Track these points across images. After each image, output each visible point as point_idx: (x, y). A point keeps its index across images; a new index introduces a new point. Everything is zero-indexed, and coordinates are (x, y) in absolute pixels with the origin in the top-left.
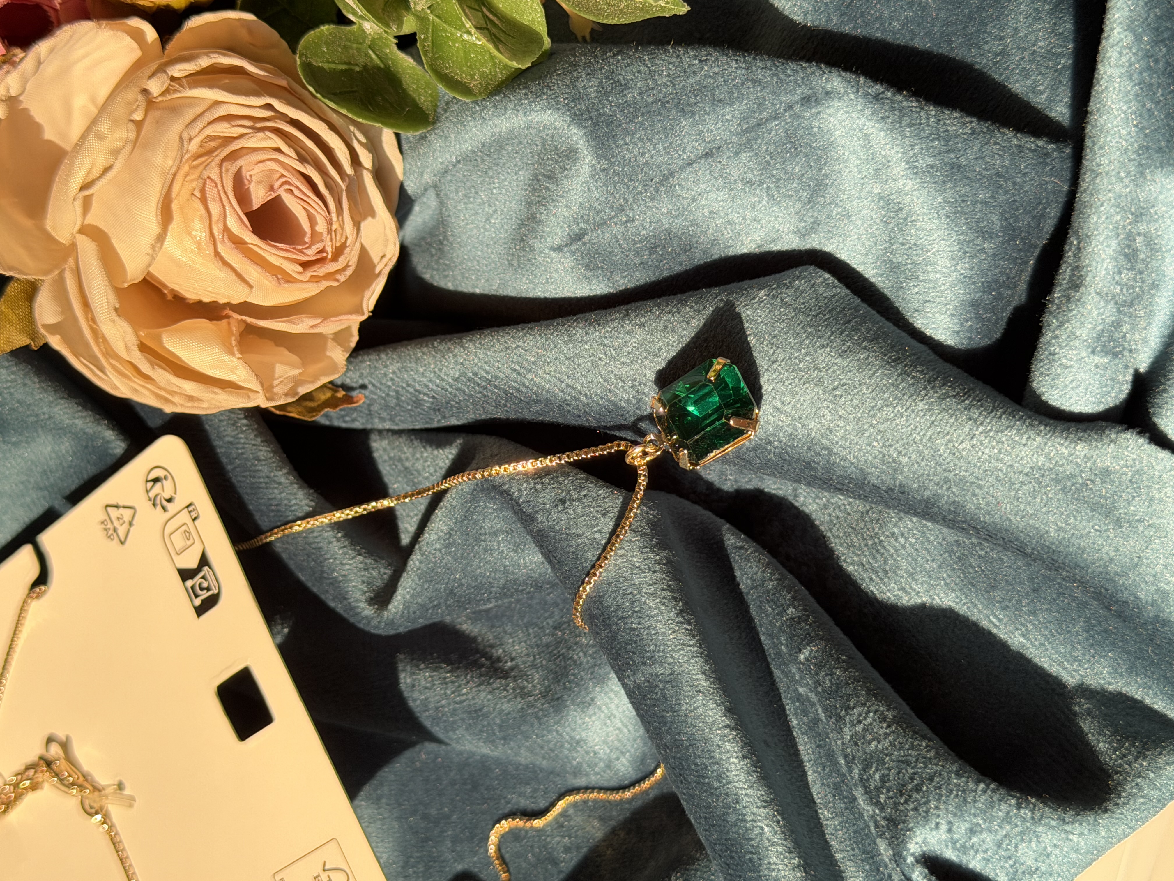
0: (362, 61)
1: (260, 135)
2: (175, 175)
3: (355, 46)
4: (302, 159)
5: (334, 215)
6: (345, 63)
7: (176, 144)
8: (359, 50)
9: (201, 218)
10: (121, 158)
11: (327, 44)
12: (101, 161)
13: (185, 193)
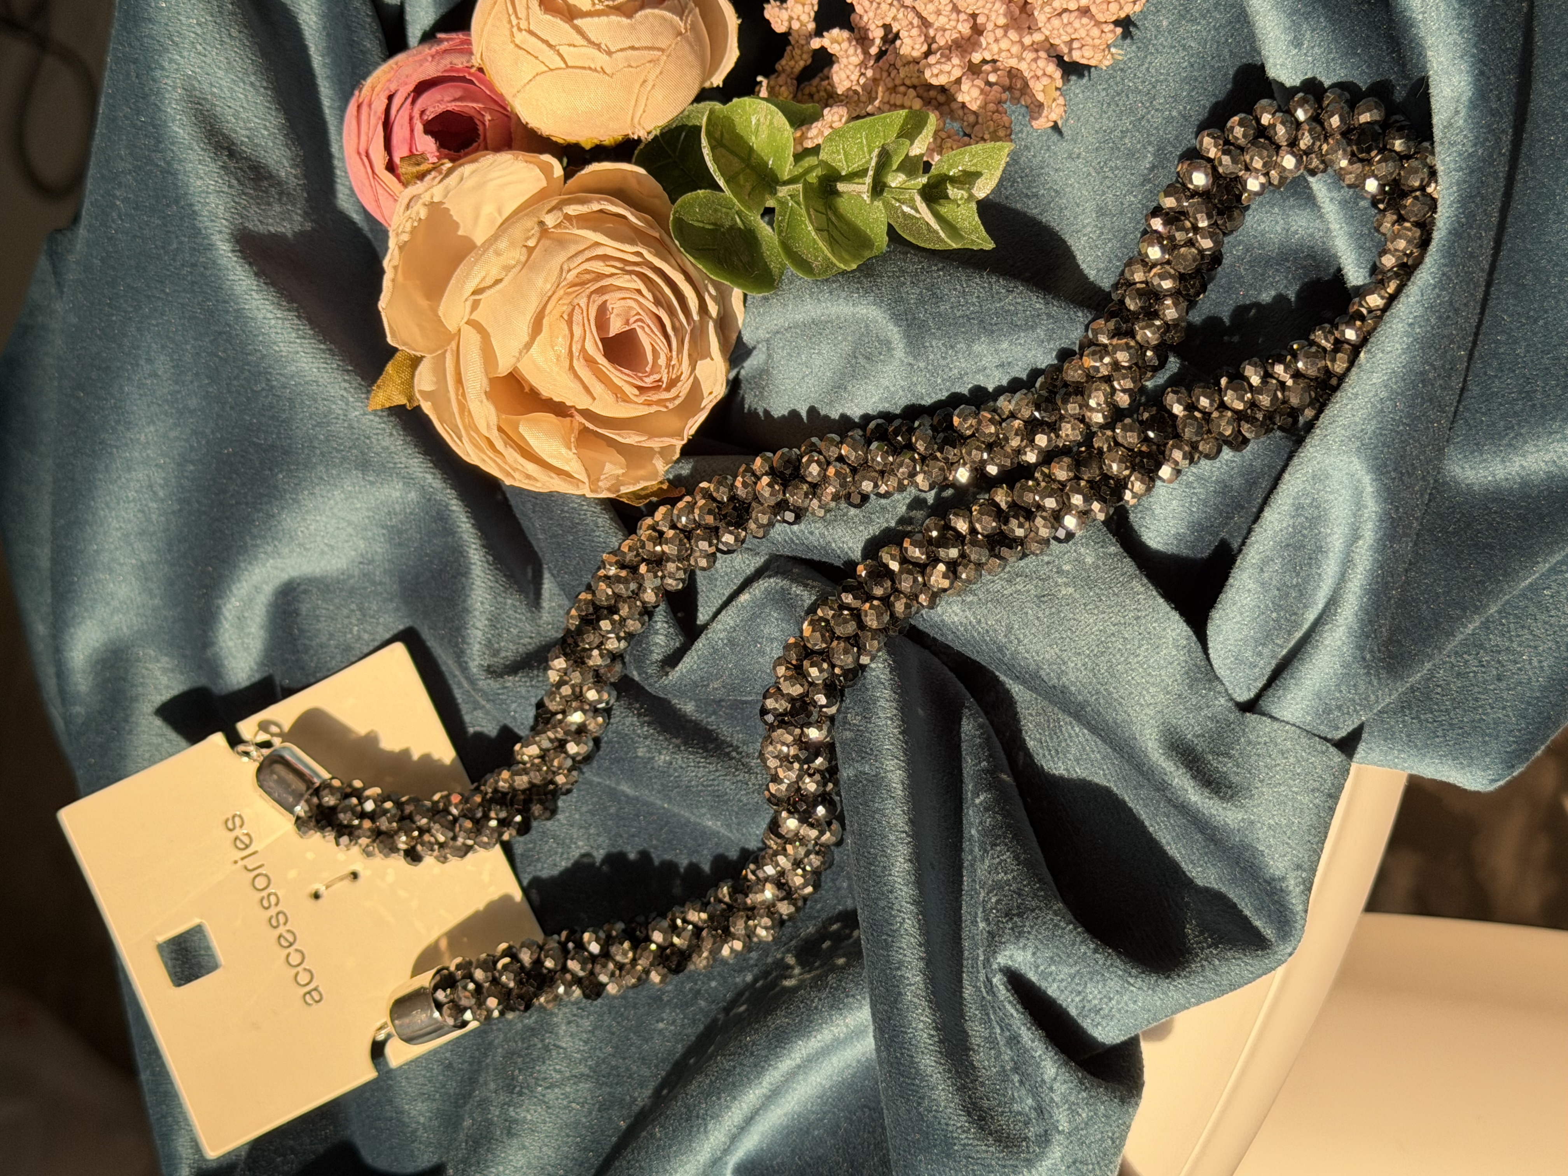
0: (727, 224)
1: (627, 277)
2: (550, 298)
3: (724, 210)
4: (657, 302)
5: (674, 353)
6: (712, 224)
7: (556, 273)
8: (727, 214)
9: (564, 337)
10: (511, 275)
11: (700, 206)
12: (494, 273)
13: (556, 313)
